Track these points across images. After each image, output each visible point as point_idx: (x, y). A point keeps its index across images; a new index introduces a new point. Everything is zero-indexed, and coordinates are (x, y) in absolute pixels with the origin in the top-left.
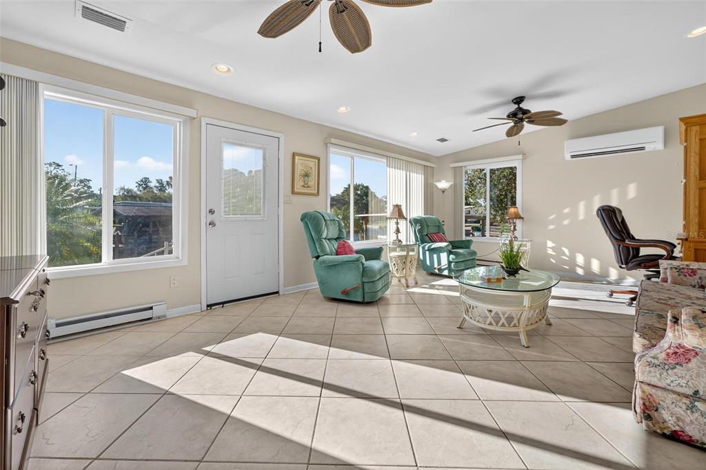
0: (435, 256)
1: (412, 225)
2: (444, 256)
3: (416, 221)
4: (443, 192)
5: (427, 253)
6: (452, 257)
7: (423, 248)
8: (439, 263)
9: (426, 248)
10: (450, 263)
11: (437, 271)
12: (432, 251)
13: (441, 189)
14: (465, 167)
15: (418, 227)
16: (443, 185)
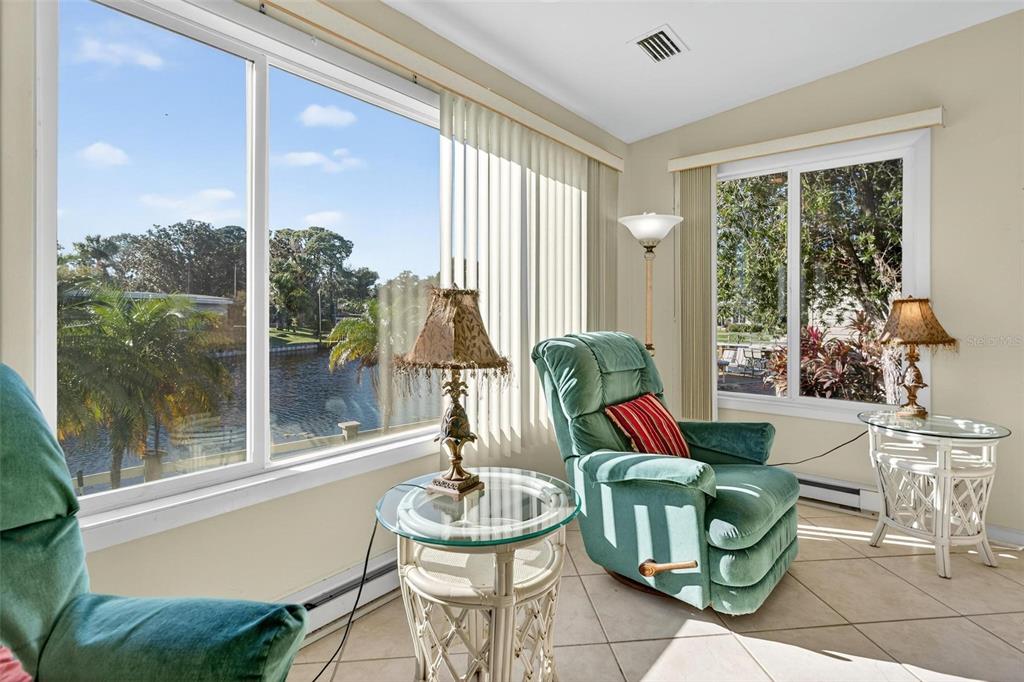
0: (641, 512)
1: (542, 369)
2: (682, 520)
3: (557, 358)
4: (650, 249)
5: (606, 493)
6: (720, 530)
7: (590, 471)
8: (662, 548)
9: (603, 473)
10: (710, 552)
11: (651, 581)
12: (627, 488)
13: (641, 242)
14: (719, 166)
15: (567, 384)
16: (648, 226)
